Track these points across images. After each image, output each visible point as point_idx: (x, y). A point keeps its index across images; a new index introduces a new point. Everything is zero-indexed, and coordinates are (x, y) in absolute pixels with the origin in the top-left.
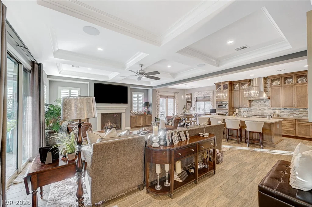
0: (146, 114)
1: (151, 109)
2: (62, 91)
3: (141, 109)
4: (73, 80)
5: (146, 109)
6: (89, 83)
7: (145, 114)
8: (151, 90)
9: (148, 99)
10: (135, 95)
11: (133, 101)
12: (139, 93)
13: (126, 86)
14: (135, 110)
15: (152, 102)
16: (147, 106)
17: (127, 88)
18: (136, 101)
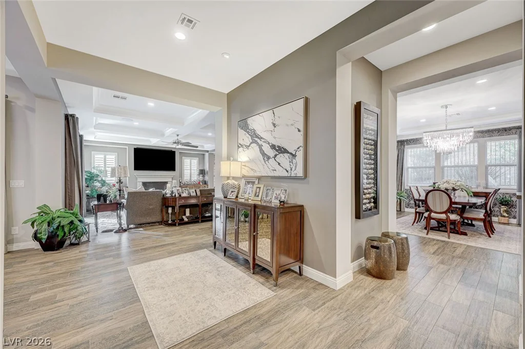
0: (201, 184)
1: (207, 178)
2: (96, 157)
3: (196, 178)
4: (109, 145)
5: (201, 178)
6: (127, 147)
7: (199, 183)
8: (207, 154)
9: (204, 165)
10: (187, 161)
11: (184, 167)
12: (192, 158)
13: (173, 150)
14: (186, 178)
15: (208, 169)
16: (202, 174)
17: (174, 152)
18: (189, 168)
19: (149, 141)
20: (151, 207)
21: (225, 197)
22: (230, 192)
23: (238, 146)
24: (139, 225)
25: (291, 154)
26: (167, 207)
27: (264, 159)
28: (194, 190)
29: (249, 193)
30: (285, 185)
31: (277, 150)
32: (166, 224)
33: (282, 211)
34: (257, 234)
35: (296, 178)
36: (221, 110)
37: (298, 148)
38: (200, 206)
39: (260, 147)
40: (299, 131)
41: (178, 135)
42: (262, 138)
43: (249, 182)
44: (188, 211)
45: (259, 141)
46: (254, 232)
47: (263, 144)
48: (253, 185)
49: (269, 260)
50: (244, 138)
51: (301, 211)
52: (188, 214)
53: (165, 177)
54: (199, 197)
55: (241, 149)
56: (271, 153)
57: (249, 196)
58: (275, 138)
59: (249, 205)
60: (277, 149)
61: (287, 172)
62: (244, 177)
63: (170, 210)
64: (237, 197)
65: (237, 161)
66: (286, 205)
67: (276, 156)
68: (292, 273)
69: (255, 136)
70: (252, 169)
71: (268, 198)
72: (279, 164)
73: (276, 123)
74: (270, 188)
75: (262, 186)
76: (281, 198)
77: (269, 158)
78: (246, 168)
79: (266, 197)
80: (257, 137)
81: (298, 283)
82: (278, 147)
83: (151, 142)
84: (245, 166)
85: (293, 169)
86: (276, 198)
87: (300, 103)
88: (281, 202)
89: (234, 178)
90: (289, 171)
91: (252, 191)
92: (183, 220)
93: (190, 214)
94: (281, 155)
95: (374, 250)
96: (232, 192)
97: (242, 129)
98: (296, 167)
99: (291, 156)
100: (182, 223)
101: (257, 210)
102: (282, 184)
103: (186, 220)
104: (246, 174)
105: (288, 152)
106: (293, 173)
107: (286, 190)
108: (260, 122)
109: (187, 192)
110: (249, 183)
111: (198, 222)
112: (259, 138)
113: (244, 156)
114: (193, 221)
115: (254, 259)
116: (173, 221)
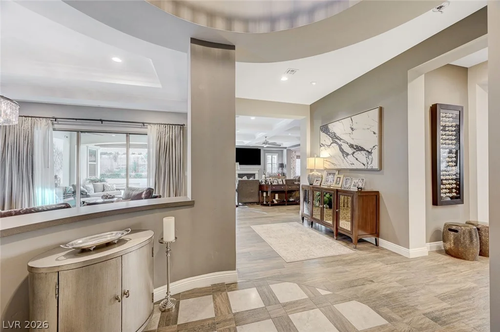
0: (280, 176)
1: (285, 171)
3: (276, 170)
5: (280, 170)
7: (279, 175)
8: (285, 151)
9: (282, 160)
10: (269, 157)
11: (267, 161)
12: (273, 154)
13: (259, 148)
14: (269, 171)
15: (286, 163)
16: (281, 167)
17: (260, 150)
18: (271, 163)
19: (242, 142)
20: (252, 191)
21: (310, 185)
22: (315, 181)
23: (320, 145)
24: (245, 204)
25: (368, 151)
26: (263, 192)
27: (343, 155)
28: (281, 180)
29: (331, 182)
30: (362, 175)
31: (355, 149)
32: (261, 205)
33: (359, 194)
34: (339, 211)
35: (372, 170)
36: (305, 117)
37: (374, 147)
38: (286, 192)
39: (340, 146)
40: (374, 133)
41: (266, 137)
42: (341, 139)
43: (330, 172)
44: (277, 195)
45: (338, 141)
46: (337, 209)
47: (343, 144)
48: (334, 176)
49: (349, 229)
50: (325, 139)
51: (376, 196)
52: (277, 198)
53: (254, 169)
54: (285, 185)
55: (323, 148)
56: (349, 151)
57: (331, 183)
58: (353, 139)
59: (332, 190)
60: (355, 147)
61: (364, 165)
62: (326, 169)
63: (265, 194)
64: (320, 185)
65: (319, 157)
66: (363, 191)
67: (354, 153)
68: (369, 244)
69: (335, 138)
70: (333, 164)
71: (348, 186)
72: (357, 159)
73: (354, 127)
74: (349, 178)
75: (342, 176)
76: (359, 185)
77: (348, 154)
78: (327, 162)
79: (346, 185)
80: (337, 138)
81: (375, 249)
82: (356, 146)
83: (243, 143)
84: (327, 161)
85: (369, 163)
86: (355, 186)
87: (376, 112)
88: (359, 188)
89: (318, 170)
90: (366, 165)
91: (333, 180)
92: (273, 202)
93: (279, 198)
94: (359, 152)
95: (452, 233)
96: (317, 180)
97: (324, 132)
98: (372, 161)
99: (367, 153)
100: (273, 205)
101: (339, 193)
102: (360, 175)
103: (276, 202)
104: (328, 167)
105: (365, 150)
106: (369, 166)
107: (363, 180)
108: (339, 127)
109: (276, 181)
110: (330, 174)
111: (284, 205)
112: (339, 139)
113: (325, 153)
114: (281, 203)
115: (337, 229)
116: (267, 202)
